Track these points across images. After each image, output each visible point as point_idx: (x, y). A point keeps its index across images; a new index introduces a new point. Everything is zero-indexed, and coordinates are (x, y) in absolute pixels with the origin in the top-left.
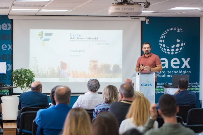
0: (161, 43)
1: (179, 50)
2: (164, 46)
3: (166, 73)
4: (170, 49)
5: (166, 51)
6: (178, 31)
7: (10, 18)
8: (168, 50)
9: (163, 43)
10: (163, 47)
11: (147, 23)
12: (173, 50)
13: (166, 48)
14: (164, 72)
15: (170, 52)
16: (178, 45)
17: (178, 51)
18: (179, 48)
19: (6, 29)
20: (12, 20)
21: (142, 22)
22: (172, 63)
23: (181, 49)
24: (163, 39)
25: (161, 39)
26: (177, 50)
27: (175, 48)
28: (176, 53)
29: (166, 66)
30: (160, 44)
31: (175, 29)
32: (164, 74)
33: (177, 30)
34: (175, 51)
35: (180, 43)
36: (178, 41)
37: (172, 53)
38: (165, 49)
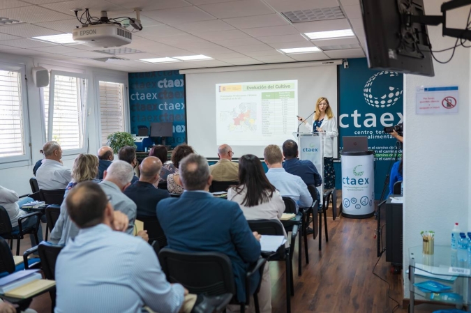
0: (366, 93)
1: (393, 102)
2: (371, 96)
3: (375, 134)
4: (380, 100)
5: (374, 103)
6: (391, 75)
7: (181, 72)
8: (377, 102)
9: (368, 93)
10: (369, 98)
11: (345, 67)
12: (383, 102)
13: (374, 100)
14: (371, 132)
15: (380, 104)
16: (391, 95)
17: (391, 103)
18: (393, 98)
19: (178, 86)
20: (184, 75)
21: (338, 66)
22: (382, 120)
23: (396, 99)
24: (369, 88)
25: (366, 88)
26: (390, 101)
27: (387, 99)
28: (388, 105)
29: (374, 124)
30: (364, 94)
31: (386, 73)
32: (370, 135)
33: (389, 74)
34: (386, 104)
35: (394, 92)
36: (392, 89)
37: (383, 106)
38: (371, 101)
